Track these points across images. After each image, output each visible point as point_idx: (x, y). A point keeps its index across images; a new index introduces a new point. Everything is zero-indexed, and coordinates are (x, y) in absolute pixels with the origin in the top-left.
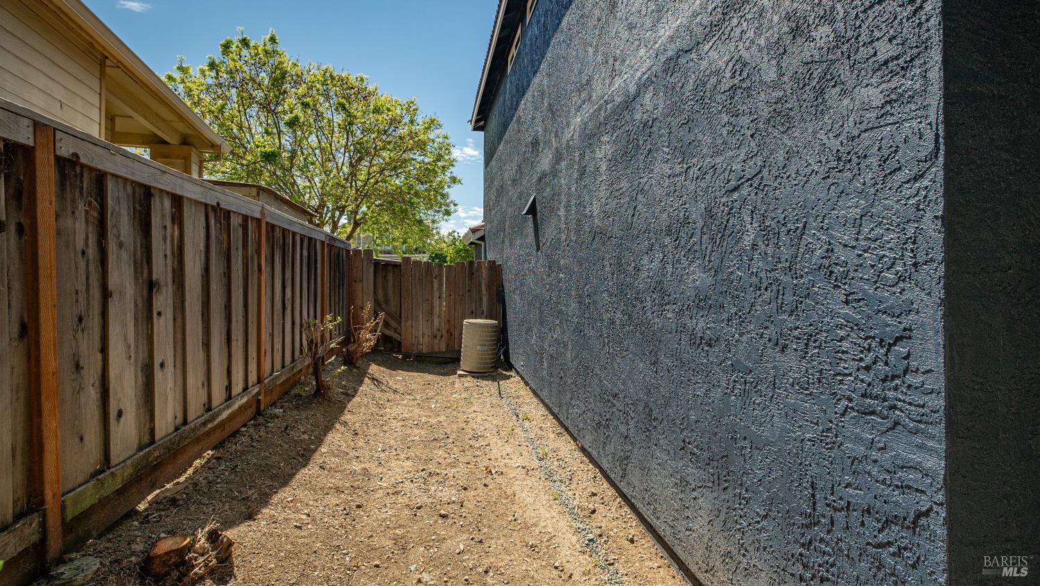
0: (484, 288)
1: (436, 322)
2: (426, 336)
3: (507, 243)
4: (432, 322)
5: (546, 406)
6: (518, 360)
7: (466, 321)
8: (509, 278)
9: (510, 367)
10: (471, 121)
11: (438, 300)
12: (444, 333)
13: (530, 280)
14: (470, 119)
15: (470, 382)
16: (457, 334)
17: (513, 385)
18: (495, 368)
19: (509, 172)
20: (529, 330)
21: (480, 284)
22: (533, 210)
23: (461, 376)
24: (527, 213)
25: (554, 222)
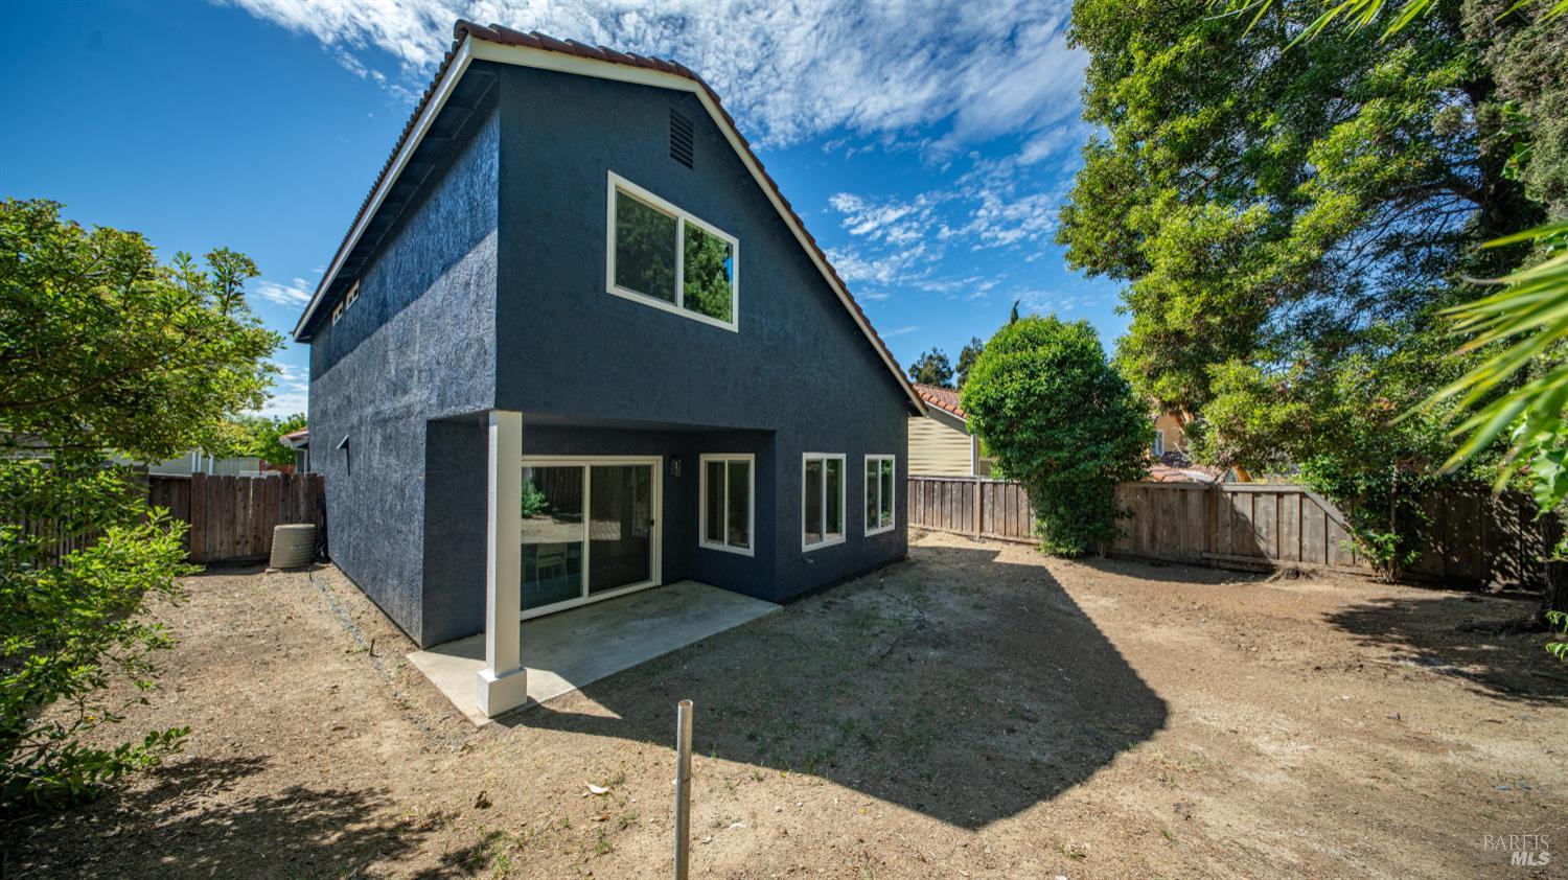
0: (301, 497)
1: (239, 530)
2: (225, 544)
3: (329, 461)
4: (235, 530)
5: (352, 580)
6: (334, 554)
7: (277, 528)
8: (328, 488)
9: (328, 560)
10: (293, 333)
11: (242, 511)
12: (251, 539)
13: (343, 494)
14: (293, 329)
15: (281, 575)
16: (266, 539)
17: (330, 573)
18: (312, 562)
19: (332, 403)
20: (343, 530)
21: (297, 494)
22: (346, 445)
23: (269, 573)
24: (342, 447)
25: (357, 460)
